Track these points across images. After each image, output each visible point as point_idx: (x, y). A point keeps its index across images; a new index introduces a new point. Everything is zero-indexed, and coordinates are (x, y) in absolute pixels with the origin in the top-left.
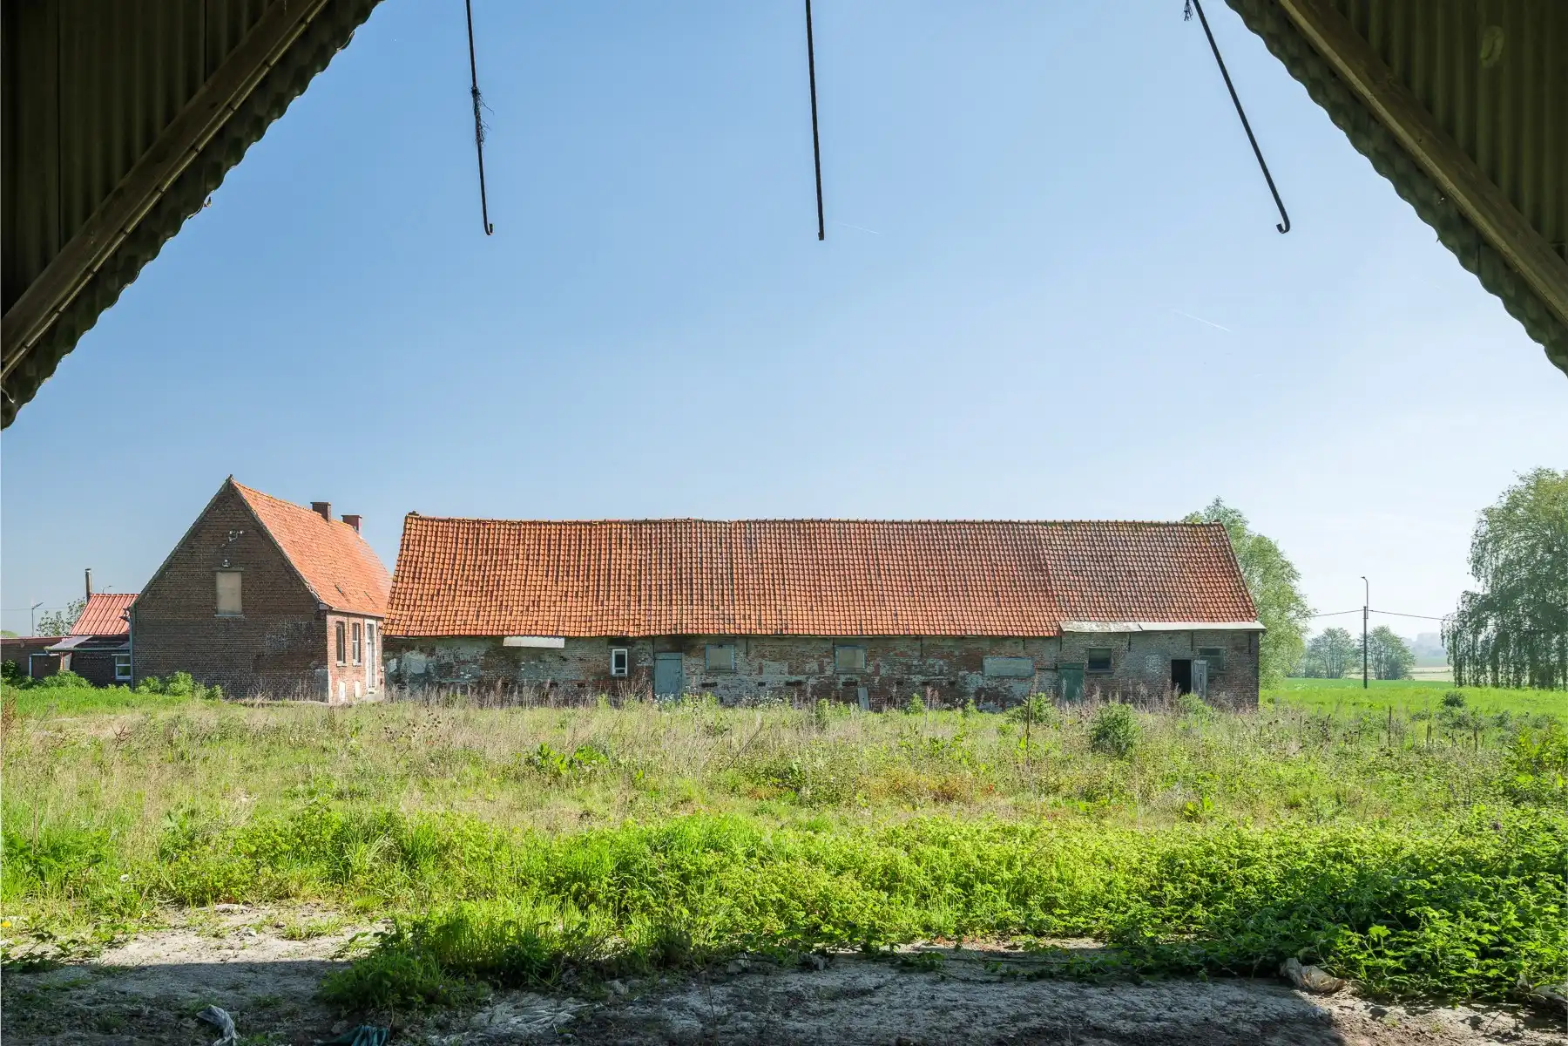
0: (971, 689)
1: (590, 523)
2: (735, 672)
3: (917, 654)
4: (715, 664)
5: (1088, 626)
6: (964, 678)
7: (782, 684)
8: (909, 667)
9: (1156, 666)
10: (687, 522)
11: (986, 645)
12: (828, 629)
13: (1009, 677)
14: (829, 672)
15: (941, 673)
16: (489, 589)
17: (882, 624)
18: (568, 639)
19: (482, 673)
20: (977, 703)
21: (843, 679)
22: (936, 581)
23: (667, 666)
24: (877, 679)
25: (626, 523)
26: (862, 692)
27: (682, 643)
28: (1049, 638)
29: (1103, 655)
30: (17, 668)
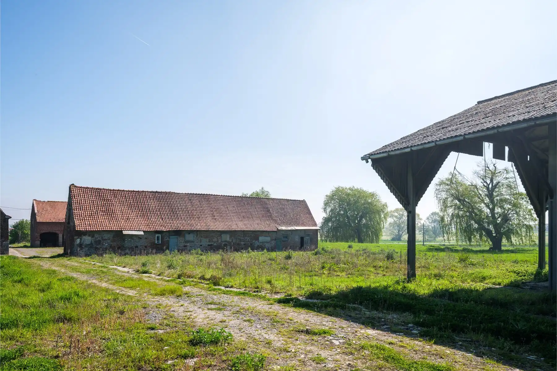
0: (256, 246)
2: (193, 242)
3: (243, 236)
4: (188, 239)
5: (284, 228)
6: (254, 243)
7: (207, 246)
9: (297, 239)
10: (170, 193)
11: (259, 233)
12: (220, 229)
13: (265, 242)
14: (220, 241)
15: (248, 241)
18: (144, 231)
19: (112, 243)
20: (257, 249)
21: (223, 243)
23: (173, 240)
24: (232, 243)
26: (228, 247)
27: (178, 233)
28: (275, 231)
29: (286, 236)
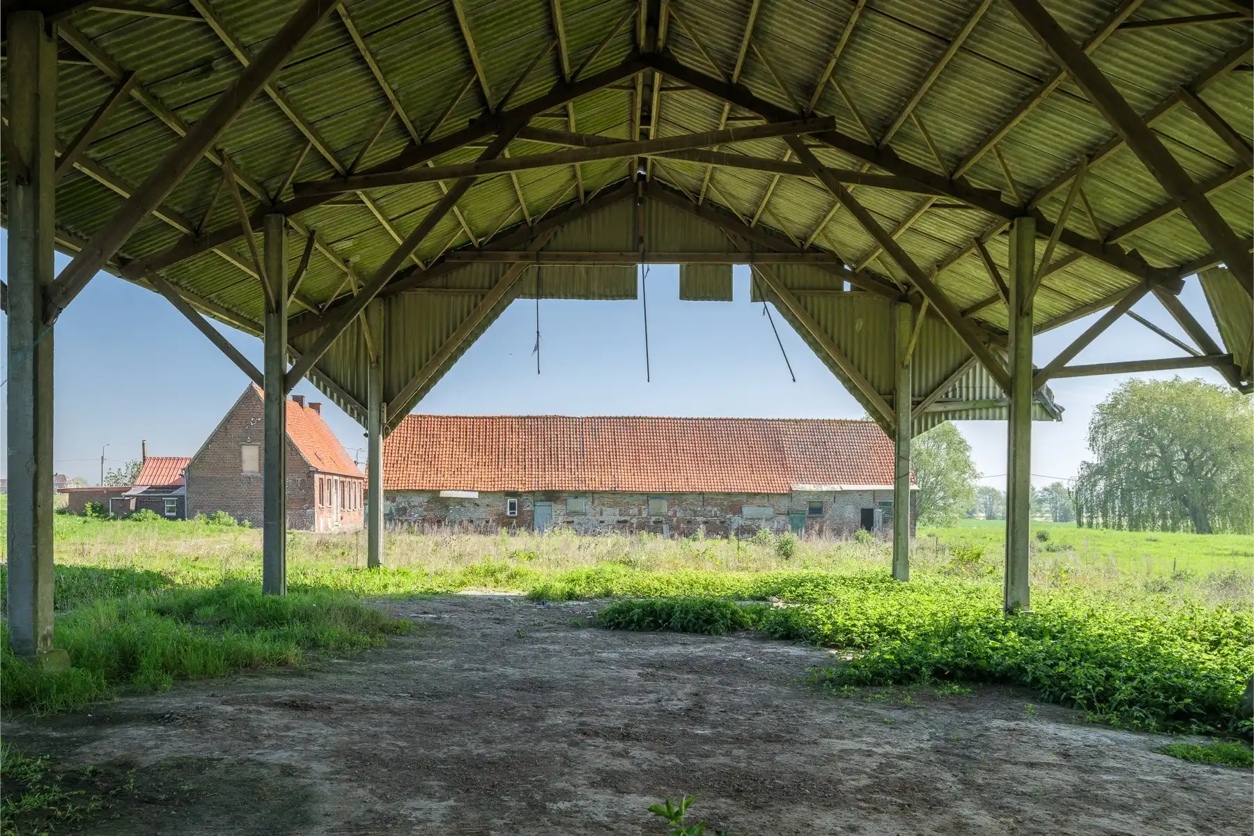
0: (735, 526)
1: (492, 418)
2: (585, 514)
3: (701, 504)
4: (573, 509)
5: (809, 487)
6: (730, 519)
7: (615, 522)
8: (695, 512)
9: (852, 513)
10: (554, 417)
11: (744, 499)
12: (645, 488)
13: (758, 519)
14: (644, 514)
15: (716, 516)
16: (429, 460)
17: (679, 485)
18: (480, 492)
19: (425, 513)
20: (736, 535)
21: (653, 519)
22: (713, 457)
23: (541, 510)
24: (675, 520)
25: (515, 418)
26: (665, 527)
27: (551, 496)
28: (784, 494)
29: (817, 505)
30: (101, 507)
